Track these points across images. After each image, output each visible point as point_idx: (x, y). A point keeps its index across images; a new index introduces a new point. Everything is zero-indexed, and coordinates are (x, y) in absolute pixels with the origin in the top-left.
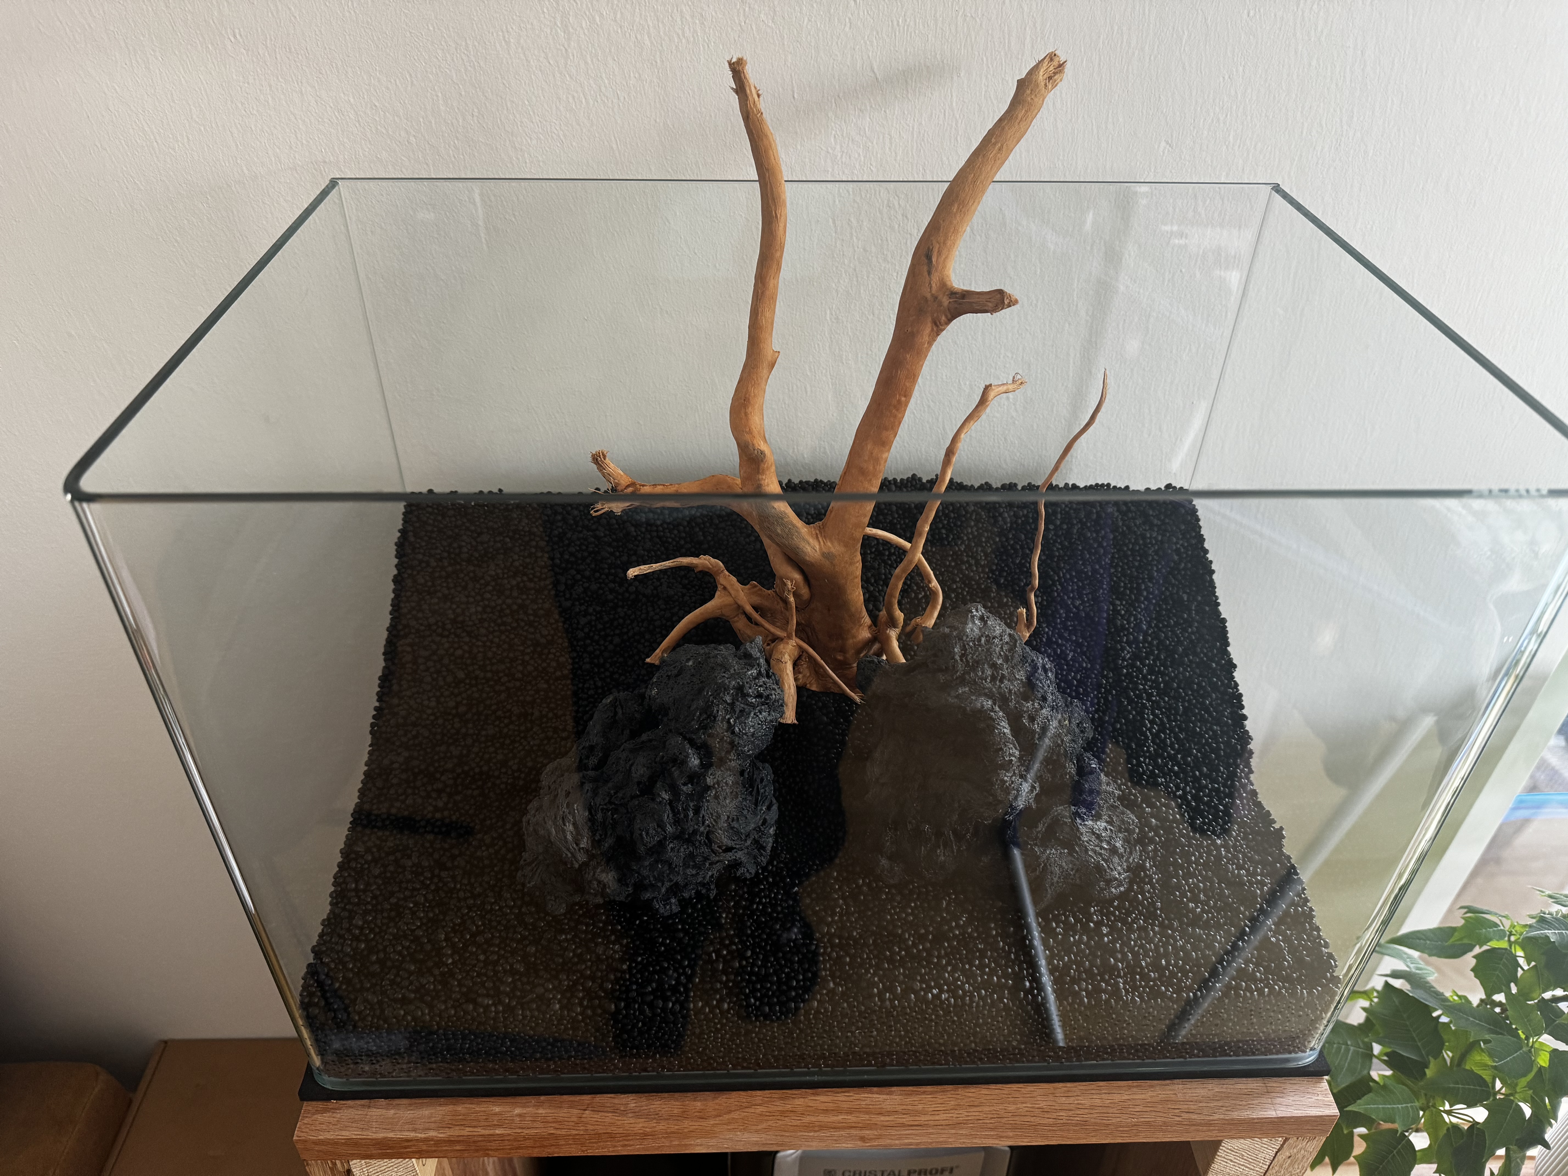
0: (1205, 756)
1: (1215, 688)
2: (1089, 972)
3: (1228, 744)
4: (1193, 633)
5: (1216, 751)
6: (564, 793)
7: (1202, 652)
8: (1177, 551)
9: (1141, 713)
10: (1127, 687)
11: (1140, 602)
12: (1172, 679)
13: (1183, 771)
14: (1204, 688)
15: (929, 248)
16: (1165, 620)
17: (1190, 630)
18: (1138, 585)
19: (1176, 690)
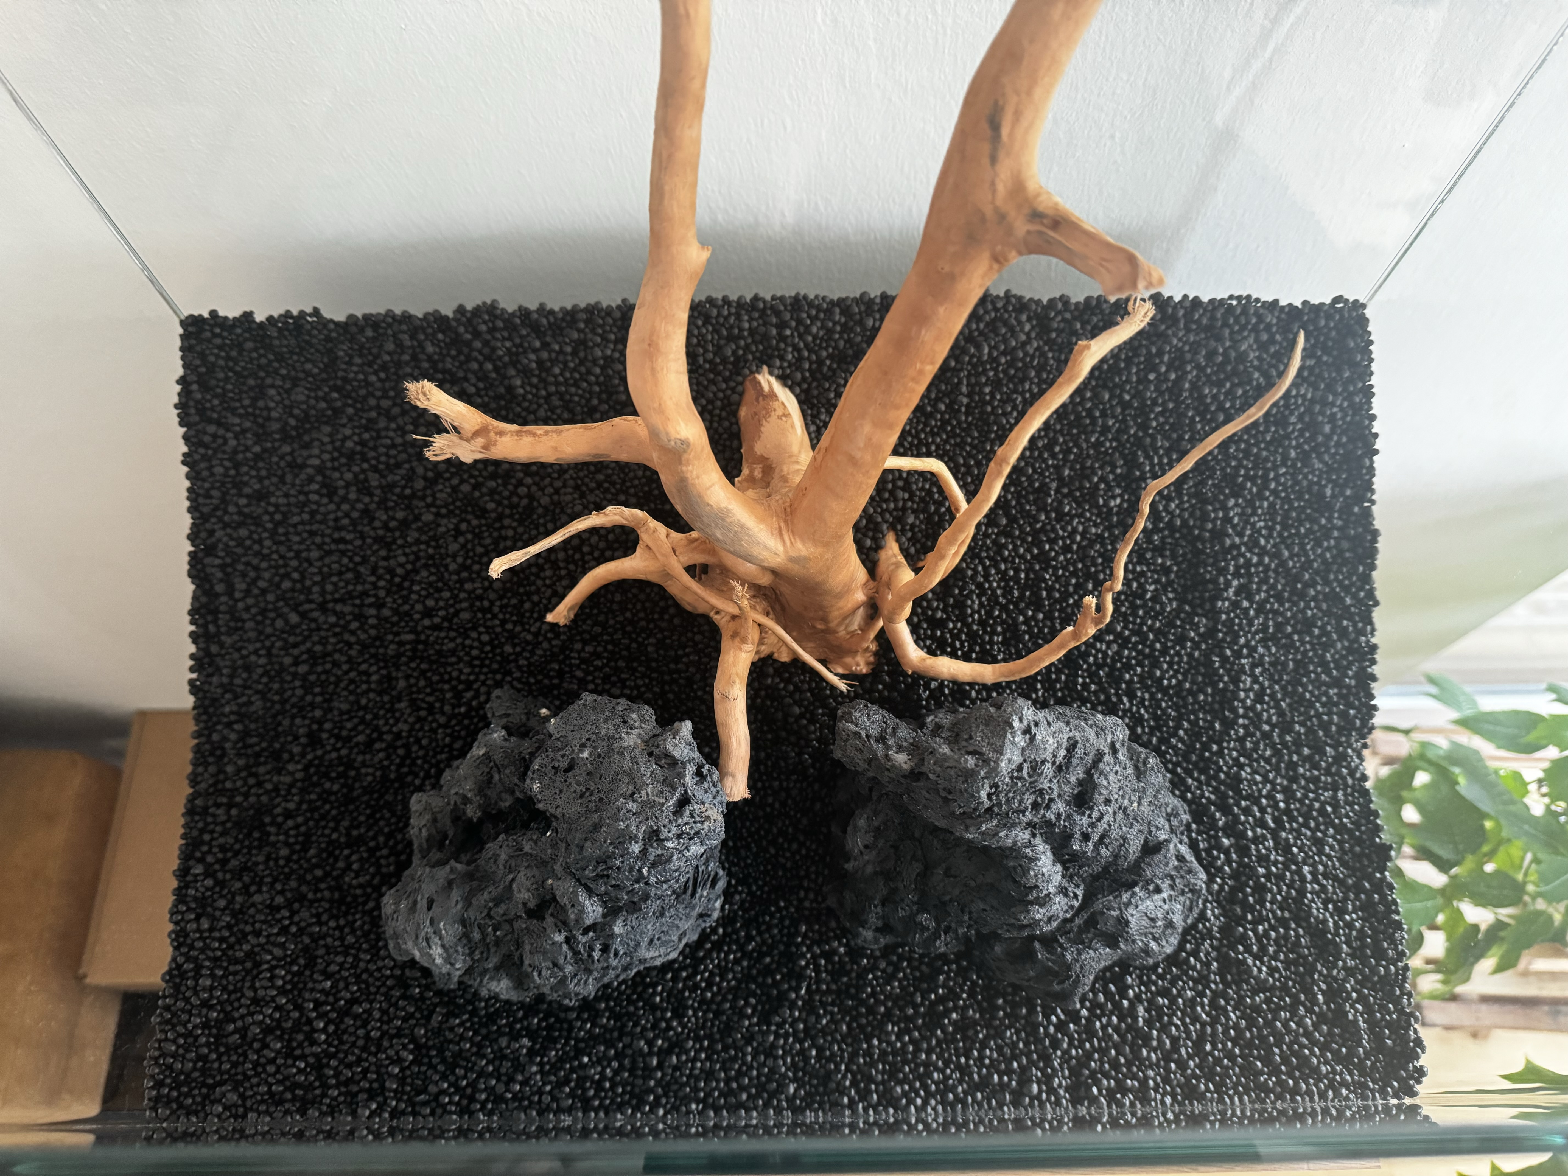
0: (1310, 731)
1: (1343, 633)
2: (1115, 1065)
3: (1343, 715)
4: (1328, 549)
5: (1325, 727)
6: (425, 901)
7: (1336, 579)
8: (1332, 419)
9: (1236, 681)
10: (1223, 640)
11: (1263, 498)
12: (1287, 621)
13: (1277, 753)
14: (1327, 634)
15: (996, 103)
16: (1292, 526)
17: (1325, 544)
18: (1267, 471)
19: (1289, 636)
